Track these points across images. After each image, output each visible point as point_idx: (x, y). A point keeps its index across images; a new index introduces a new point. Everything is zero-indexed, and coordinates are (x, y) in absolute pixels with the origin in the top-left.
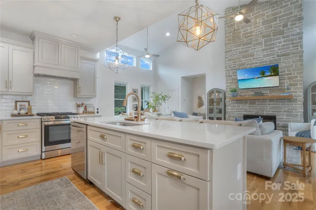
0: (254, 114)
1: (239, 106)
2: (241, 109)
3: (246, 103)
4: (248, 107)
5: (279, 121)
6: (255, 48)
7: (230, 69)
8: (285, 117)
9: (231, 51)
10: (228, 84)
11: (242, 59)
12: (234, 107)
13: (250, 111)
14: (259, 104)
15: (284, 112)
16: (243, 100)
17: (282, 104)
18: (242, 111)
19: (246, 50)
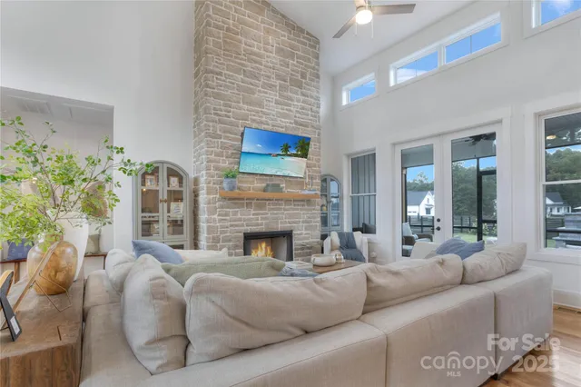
0: (264, 230)
1: (235, 213)
2: (240, 220)
3: (249, 205)
4: (254, 214)
5: (299, 240)
6: (266, 93)
7: (217, 118)
8: (304, 232)
9: (220, 74)
10: (213, 157)
11: (241, 104)
12: (226, 215)
13: (258, 225)
14: (273, 209)
15: (303, 222)
16: (243, 199)
17: (301, 210)
18: (243, 225)
19: (251, 89)
